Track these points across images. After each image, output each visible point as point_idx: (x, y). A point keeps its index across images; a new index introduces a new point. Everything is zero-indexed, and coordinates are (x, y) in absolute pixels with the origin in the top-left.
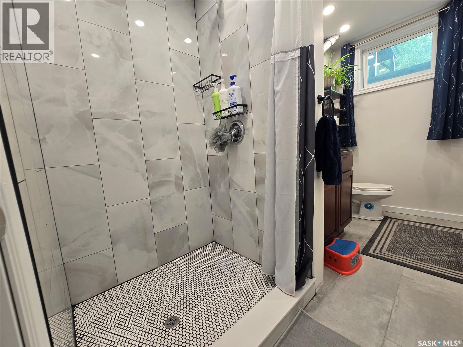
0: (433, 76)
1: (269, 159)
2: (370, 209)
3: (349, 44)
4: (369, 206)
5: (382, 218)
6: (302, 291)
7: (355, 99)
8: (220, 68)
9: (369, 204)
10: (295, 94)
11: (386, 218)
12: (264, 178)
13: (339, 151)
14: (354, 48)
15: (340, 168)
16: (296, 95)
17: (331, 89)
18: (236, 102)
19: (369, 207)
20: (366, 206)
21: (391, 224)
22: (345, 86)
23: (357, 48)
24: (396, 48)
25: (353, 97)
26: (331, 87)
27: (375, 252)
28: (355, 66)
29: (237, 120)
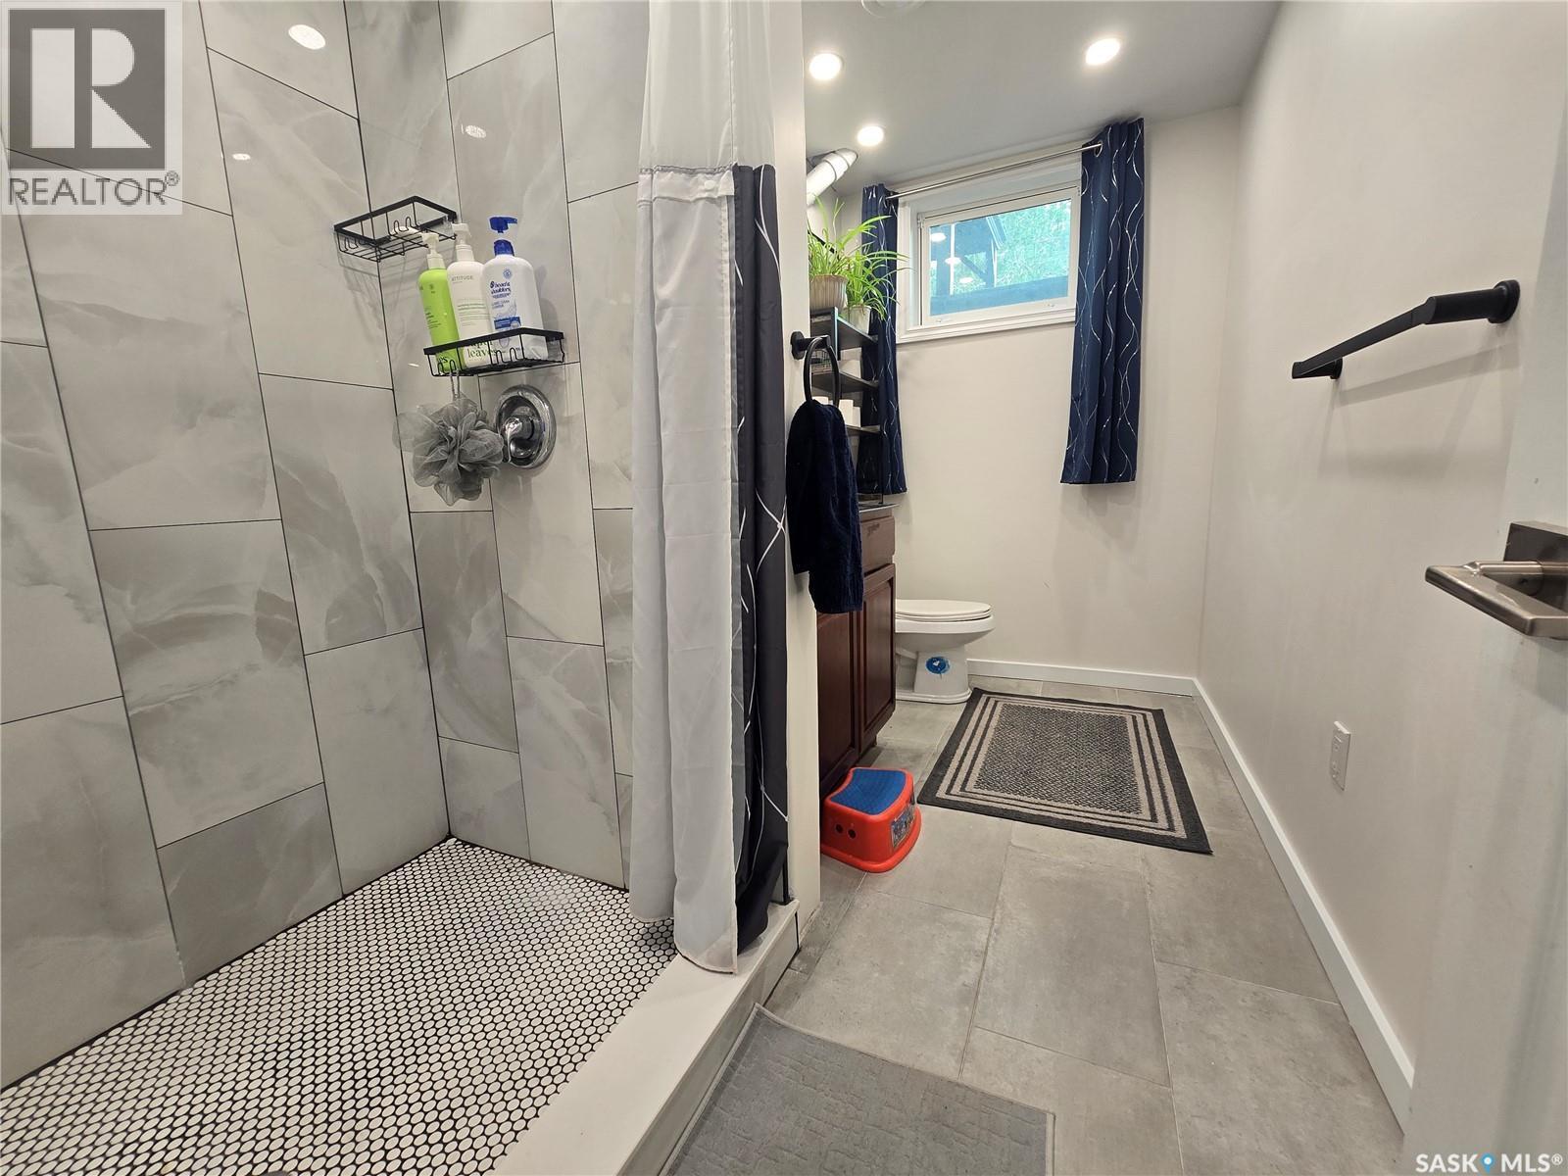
0: (1072, 316)
1: (641, 531)
2: (939, 672)
3: (881, 185)
4: (936, 664)
5: (967, 695)
6: (756, 951)
7: (899, 354)
8: (451, 180)
9: (938, 659)
10: (721, 318)
11: (977, 693)
12: (629, 596)
13: (855, 509)
14: (895, 202)
15: (857, 560)
16: (723, 320)
17: (837, 317)
18: (518, 319)
19: (938, 666)
20: (930, 665)
21: (988, 710)
22: (874, 312)
23: (904, 204)
24: (997, 222)
25: (894, 346)
26: (836, 309)
27: (952, 792)
28: (898, 257)
29: (525, 383)
